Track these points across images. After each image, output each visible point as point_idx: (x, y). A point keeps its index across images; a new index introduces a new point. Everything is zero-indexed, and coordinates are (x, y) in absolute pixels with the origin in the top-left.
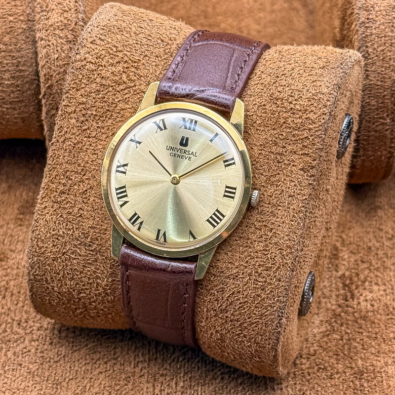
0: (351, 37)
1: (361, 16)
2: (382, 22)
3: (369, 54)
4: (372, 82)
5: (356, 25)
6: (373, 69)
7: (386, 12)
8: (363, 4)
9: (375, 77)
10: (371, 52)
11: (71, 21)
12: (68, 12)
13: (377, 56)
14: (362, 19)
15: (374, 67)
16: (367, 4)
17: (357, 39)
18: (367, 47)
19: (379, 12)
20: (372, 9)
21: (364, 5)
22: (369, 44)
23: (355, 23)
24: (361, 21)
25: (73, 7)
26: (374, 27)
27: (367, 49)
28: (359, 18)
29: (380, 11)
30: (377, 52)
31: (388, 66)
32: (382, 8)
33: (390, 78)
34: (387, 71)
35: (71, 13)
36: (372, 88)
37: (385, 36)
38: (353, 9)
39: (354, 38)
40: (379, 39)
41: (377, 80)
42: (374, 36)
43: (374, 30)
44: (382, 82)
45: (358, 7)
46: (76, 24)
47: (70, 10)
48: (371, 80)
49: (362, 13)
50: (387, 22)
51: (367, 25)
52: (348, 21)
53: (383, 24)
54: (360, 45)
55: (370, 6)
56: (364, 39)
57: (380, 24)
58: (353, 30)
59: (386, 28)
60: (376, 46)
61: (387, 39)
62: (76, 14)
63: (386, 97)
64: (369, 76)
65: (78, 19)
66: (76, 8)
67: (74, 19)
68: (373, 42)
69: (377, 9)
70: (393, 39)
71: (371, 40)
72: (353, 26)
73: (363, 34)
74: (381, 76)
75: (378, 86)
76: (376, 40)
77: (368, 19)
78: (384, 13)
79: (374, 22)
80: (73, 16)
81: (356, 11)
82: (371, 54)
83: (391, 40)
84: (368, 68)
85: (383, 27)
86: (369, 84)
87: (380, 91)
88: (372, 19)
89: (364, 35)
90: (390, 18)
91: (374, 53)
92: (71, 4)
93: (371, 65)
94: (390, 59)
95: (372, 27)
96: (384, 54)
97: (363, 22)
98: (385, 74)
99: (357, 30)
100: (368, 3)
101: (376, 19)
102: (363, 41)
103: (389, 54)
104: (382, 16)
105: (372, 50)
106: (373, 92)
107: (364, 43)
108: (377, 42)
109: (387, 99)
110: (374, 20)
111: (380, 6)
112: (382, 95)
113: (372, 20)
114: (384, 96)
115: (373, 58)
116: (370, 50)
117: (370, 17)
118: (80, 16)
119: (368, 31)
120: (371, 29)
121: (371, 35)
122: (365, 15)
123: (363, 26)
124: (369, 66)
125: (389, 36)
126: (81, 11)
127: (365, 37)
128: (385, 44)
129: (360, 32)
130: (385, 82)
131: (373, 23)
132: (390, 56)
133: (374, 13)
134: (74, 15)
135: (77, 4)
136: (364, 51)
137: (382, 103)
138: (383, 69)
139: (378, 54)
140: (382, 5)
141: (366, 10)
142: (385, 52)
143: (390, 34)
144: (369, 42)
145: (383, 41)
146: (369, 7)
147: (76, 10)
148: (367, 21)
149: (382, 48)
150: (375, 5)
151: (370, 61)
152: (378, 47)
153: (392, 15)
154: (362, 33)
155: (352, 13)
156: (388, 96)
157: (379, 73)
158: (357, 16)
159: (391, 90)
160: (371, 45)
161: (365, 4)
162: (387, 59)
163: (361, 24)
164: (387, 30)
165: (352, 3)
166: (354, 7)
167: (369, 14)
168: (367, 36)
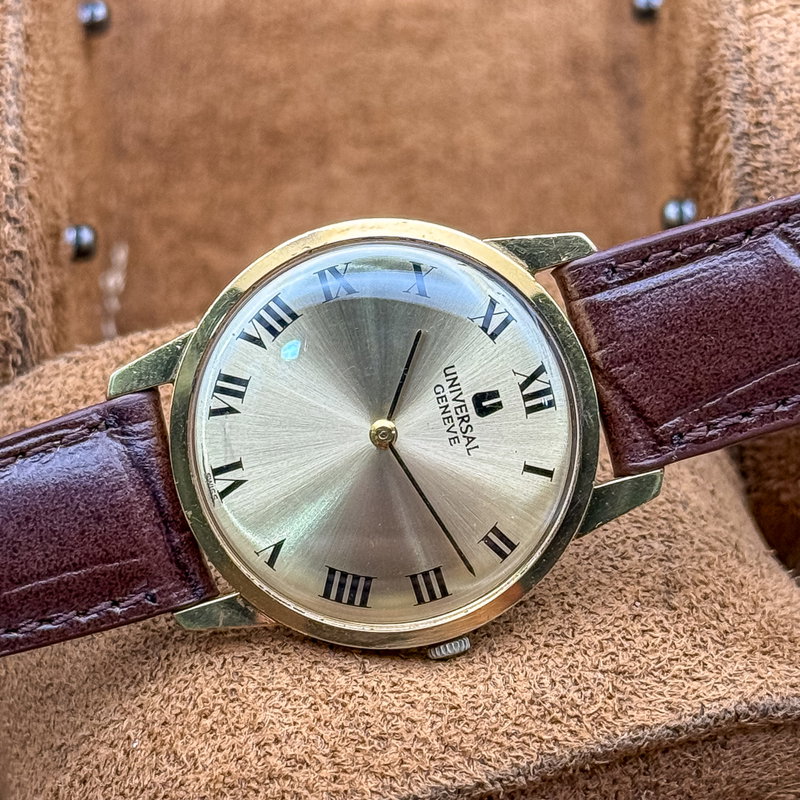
0: (714, 174)
1: (738, 118)
5: (727, 141)
8: (744, 85)
14: (742, 127)
16: (754, 86)
17: (729, 179)
18: (756, 199)
19: (788, 107)
20: (767, 98)
21: (749, 89)
23: (723, 137)
24: (738, 130)
26: (774, 147)
28: (733, 123)
29: (791, 103)
32: (795, 95)
38: (718, 99)
39: (721, 174)
40: (789, 178)
42: (774, 171)
43: (775, 154)
45: (729, 94)
49: (741, 110)
51: (756, 141)
52: (707, 130)
54: (738, 195)
55: (763, 89)
56: (747, 178)
57: (792, 140)
58: (718, 156)
65: (4, 138)
68: (773, 187)
69: (782, 96)
71: (768, 183)
72: (719, 145)
73: (745, 164)
76: (782, 181)
77: (758, 124)
79: (775, 134)
81: (726, 105)
88: (770, 123)
89: (747, 169)
95: (768, 146)
97: (745, 134)
99: (730, 156)
100: (757, 83)
101: (781, 124)
102: (746, 184)
104: (794, 116)
107: (749, 190)
108: (784, 186)
110: (775, 129)
111: (791, 90)
113: (768, 128)
117: (765, 119)
118: (10, 130)
119: (760, 157)
120: (768, 153)
121: (767, 168)
122: (750, 114)
123: (745, 144)
126: (11, 116)
127: (749, 174)
129: (738, 161)
131: (770, 135)
133: (773, 108)
141: (752, 101)
144: (762, 187)
146: (760, 93)
148: (754, 130)
150: (777, 88)
154: (740, 162)
155: (716, 110)
158: (728, 119)
161: (750, 85)
163: (738, 138)
165: (714, 84)
166: (720, 93)
167: (761, 113)
168: (756, 170)
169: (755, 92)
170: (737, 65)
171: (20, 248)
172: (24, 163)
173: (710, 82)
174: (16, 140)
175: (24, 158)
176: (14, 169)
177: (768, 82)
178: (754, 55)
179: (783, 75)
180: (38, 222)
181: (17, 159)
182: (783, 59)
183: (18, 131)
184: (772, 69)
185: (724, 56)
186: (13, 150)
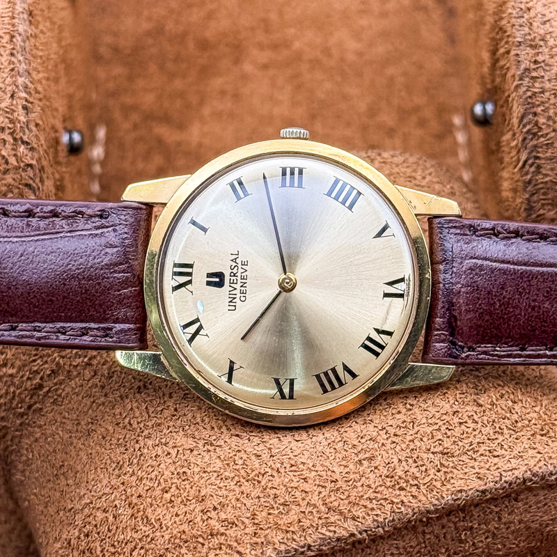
0: (507, 94)
1: (522, 58)
3: (540, 129)
4: (548, 179)
6: (548, 155)
8: (526, 35)
9: (552, 170)
10: (544, 124)
11: (3, 92)
13: (554, 131)
14: (525, 64)
15: (550, 151)
16: (533, 35)
18: (535, 114)
20: (542, 43)
21: (529, 37)
22: (539, 110)
24: (523, 67)
25: (6, 64)
26: (546, 78)
27: (536, 119)
28: (519, 62)
30: (554, 122)
35: (3, 76)
36: (548, 189)
42: (547, 94)
43: (547, 82)
45: (516, 42)
46: (12, 96)
48: (546, 175)
49: (524, 53)
51: (534, 74)
54: (523, 111)
55: (539, 37)
56: (529, 100)
60: (551, 112)
62: (12, 77)
64: (541, 167)
65: (17, 87)
66: (12, 66)
67: (9, 88)
68: (547, 105)
69: (552, 42)
71: (543, 102)
73: (527, 90)
76: (551, 102)
77: (536, 62)
79: (547, 68)
80: (6, 82)
82: (543, 127)
84: (538, 152)
86: (542, 183)
88: (544, 61)
89: (529, 94)
91: (548, 126)
92: (4, 59)
93: (544, 147)
95: (543, 77)
97: (527, 69)
100: (535, 33)
101: (551, 61)
102: (528, 104)
105: (544, 121)
106: (549, 196)
107: (530, 108)
108: (554, 104)
110: (547, 65)
113: (543, 64)
115: (547, 134)
116: (542, 120)
117: (540, 58)
118: (20, 80)
119: (537, 85)
120: (543, 82)
121: (543, 92)
122: (530, 55)
123: (527, 76)
124: (540, 150)
126: (21, 71)
127: (530, 97)
129: (523, 89)
131: (544, 70)
133: (546, 50)
134: (9, 79)
135: (13, 59)
136: (529, 123)
141: (531, 46)
144: (539, 105)
146: (537, 39)
147: (12, 70)
148: (533, 66)
150: (548, 36)
151: (542, 139)
154: (525, 89)
160: (542, 110)
161: (530, 34)
165: (505, 32)
167: (538, 54)
168: (535, 94)
169: (533, 40)
170: (521, 21)
171: (31, 162)
172: (32, 103)
173: (503, 30)
174: (26, 87)
175: (31, 100)
176: (25, 108)
177: (542, 32)
178: (532, 13)
179: (551, 26)
180: (43, 142)
181: (26, 100)
182: (552, 16)
183: (27, 81)
184: (545, 23)
185: (510, 14)
186: (24, 95)
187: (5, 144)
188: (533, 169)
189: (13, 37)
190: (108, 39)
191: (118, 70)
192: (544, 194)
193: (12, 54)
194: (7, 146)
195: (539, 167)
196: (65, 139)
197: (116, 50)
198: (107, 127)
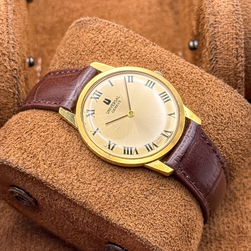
0: (204, 34)
1: (210, 20)
2: (225, 23)
3: (217, 46)
4: (220, 66)
5: (207, 26)
6: (221, 56)
7: (228, 16)
8: (211, 11)
9: (222, 62)
10: (219, 45)
11: (4, 41)
12: (2, 34)
13: (223, 47)
14: (211, 22)
15: (221, 55)
16: (214, 11)
17: (208, 36)
18: (215, 41)
19: (223, 16)
20: (218, 14)
21: (212, 12)
22: (217, 39)
23: (206, 25)
24: (210, 23)
25: (5, 30)
26: (220, 27)
27: (216, 43)
28: (209, 21)
29: (224, 15)
30: (223, 44)
31: (231, 54)
32: (225, 13)
33: (233, 62)
34: (231, 58)
35: (4, 35)
36: (221, 70)
37: (228, 33)
38: (204, 14)
39: (206, 35)
40: (224, 35)
41: (224, 64)
42: (220, 33)
43: (220, 29)
44: (227, 65)
45: (207, 13)
46: (8, 42)
47: (3, 33)
49: (211, 17)
50: (229, 22)
51: (215, 26)
52: (202, 23)
53: (226, 24)
54: (211, 40)
55: (216, 12)
56: (213, 36)
57: (224, 25)
58: (205, 29)
59: (228, 27)
60: (222, 40)
61: (229, 35)
62: (7, 35)
63: (231, 76)
64: (218, 62)
65: (10, 39)
66: (7, 31)
67: (7, 39)
68: (220, 37)
69: (221, 14)
70: (234, 35)
71: (218, 36)
72: (205, 27)
73: (212, 32)
74: (227, 61)
75: (225, 68)
76: (222, 36)
77: (215, 21)
78: (227, 16)
79: (219, 23)
80: (5, 37)
81: (207, 16)
82: (219, 46)
83: (232, 36)
84: (217, 56)
85: (226, 27)
86: (218, 67)
87: (226, 72)
88: (218, 21)
89: (213, 33)
90: (231, 20)
91: (221, 45)
92: (4, 28)
93: (219, 54)
94: (233, 49)
95: (218, 27)
96: (228, 46)
97: (212, 24)
98: (230, 60)
99: (208, 30)
100: (215, 10)
101: (221, 21)
102: (213, 37)
103: (231, 45)
104: (225, 19)
105: (219, 44)
106: (221, 73)
107: (213, 39)
108: (223, 37)
109: (232, 77)
111: (224, 12)
112: (228, 74)
113: (218, 22)
114: (230, 75)
115: (220, 49)
116: (218, 43)
117: (217, 20)
118: (11, 36)
119: (216, 30)
120: (218, 29)
121: (218, 33)
122: (213, 18)
123: (212, 27)
124: (217, 55)
125: (231, 33)
126: (11, 33)
127: (213, 34)
128: (228, 38)
129: (210, 31)
130: (230, 65)
131: (219, 24)
132: (232, 47)
133: (219, 17)
134: (6, 36)
135: (8, 28)
136: (213, 44)
137: (228, 80)
138: (228, 56)
139: (223, 46)
140: (225, 11)
141: (213, 15)
142: (229, 44)
143: (232, 31)
144: (217, 38)
145: (227, 36)
146: (216, 13)
147: (8, 32)
148: (214, 23)
149: (226, 41)
150: (220, 11)
151: (218, 51)
152: (223, 41)
153: (232, 17)
154: (211, 31)
155: (204, 18)
156: (232, 75)
157: (225, 59)
158: (207, 20)
159: (234, 71)
160: (218, 40)
161: (213, 11)
162: (230, 49)
163: (210, 25)
164: (229, 28)
165: (203, 11)
166: (205, 13)
167: (216, 18)
168: (215, 33)
169: (214, 13)
170: (209, 6)
171: (16, 68)
172: (15, 45)
173: (202, 10)
174: (13, 39)
176: (13, 47)
177: (218, 10)
178: (214, 3)
179: (221, 8)
180: (20, 60)
181: (13, 44)
182: (221, 4)
183: (13, 37)
184: (219, 6)
185: (206, 3)
186: (12, 42)
187: (6, 61)
188: (215, 62)
189: (7, 20)
190: (41, 24)
191: (45, 36)
192: (219, 72)
193: (7, 26)
194: (6, 62)
195: (217, 61)
196: (28, 60)
197: (44, 28)
198: (42, 58)
